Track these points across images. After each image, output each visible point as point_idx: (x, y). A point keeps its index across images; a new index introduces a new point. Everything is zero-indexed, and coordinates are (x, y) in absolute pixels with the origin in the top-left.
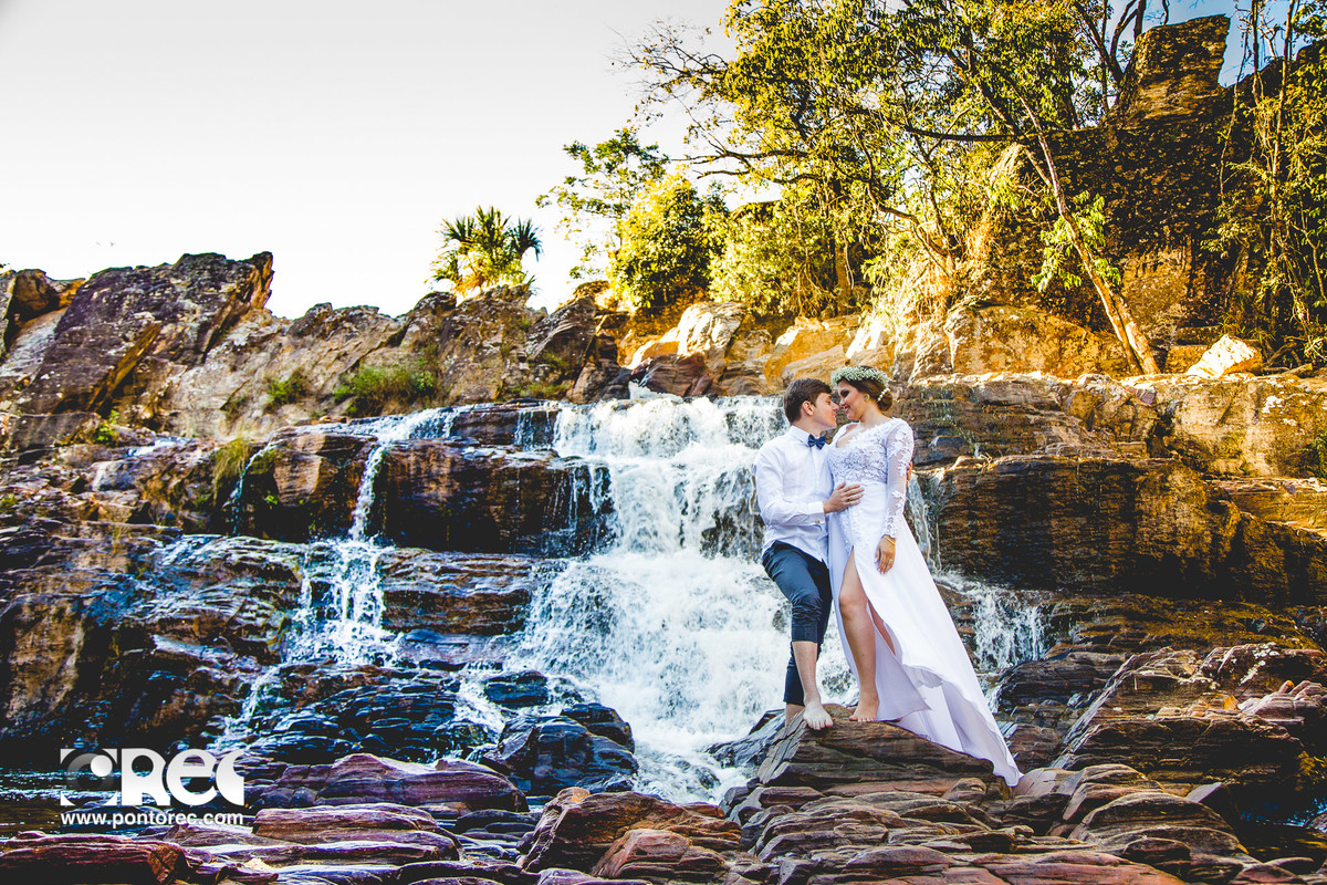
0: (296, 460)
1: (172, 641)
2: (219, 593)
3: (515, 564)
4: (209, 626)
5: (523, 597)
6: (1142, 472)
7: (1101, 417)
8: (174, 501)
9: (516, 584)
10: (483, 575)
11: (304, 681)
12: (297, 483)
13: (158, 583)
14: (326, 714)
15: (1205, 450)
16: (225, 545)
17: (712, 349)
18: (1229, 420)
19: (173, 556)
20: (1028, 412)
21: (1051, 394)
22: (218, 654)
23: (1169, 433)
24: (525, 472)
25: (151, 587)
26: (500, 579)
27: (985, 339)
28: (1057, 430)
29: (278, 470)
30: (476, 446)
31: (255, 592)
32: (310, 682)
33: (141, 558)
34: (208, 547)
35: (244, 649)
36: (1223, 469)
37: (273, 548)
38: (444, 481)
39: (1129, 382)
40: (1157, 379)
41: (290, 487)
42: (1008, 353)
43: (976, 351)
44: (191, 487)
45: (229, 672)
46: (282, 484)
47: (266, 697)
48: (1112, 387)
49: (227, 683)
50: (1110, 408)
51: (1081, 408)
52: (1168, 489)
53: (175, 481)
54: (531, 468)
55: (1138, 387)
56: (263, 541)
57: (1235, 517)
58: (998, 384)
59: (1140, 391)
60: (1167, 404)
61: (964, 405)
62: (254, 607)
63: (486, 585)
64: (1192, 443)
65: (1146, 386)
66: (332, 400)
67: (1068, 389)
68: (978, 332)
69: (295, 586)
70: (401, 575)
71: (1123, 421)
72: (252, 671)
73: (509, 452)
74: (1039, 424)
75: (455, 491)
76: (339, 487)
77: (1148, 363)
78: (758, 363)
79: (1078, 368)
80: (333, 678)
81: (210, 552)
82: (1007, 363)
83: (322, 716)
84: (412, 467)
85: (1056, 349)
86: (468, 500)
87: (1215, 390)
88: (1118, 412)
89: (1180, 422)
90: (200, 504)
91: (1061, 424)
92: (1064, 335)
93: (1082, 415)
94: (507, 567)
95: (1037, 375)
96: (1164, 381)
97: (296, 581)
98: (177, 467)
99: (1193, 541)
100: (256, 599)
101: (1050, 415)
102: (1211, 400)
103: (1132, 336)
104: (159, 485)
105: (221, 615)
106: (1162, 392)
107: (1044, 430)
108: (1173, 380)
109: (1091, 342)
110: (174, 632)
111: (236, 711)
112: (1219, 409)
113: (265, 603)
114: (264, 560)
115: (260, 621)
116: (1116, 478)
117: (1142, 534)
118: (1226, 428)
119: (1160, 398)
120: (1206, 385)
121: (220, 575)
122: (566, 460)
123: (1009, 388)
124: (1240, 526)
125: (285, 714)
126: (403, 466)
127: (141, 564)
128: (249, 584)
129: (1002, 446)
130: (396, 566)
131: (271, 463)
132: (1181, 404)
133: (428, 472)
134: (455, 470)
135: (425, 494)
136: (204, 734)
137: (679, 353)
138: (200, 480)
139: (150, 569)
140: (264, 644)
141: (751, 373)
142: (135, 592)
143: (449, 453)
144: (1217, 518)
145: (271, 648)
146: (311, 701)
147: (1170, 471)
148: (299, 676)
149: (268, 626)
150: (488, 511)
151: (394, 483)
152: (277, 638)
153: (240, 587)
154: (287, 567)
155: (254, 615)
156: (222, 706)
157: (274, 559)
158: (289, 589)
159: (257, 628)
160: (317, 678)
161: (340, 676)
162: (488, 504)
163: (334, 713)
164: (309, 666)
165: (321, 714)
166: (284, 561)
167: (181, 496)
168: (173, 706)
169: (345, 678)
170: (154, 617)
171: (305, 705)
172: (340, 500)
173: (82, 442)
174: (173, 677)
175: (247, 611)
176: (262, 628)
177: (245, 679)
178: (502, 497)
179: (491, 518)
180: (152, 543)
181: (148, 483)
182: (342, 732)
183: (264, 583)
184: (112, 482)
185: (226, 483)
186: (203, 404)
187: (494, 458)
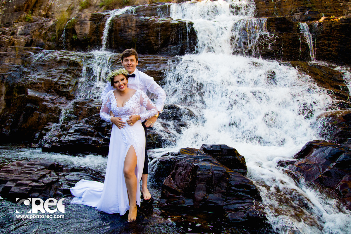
0: (82, 23)
1: (34, 92)
2: (52, 72)
3: (162, 59)
4: (48, 85)
8: (44, 39)
9: (163, 67)
10: (150, 63)
11: (81, 108)
12: (83, 31)
13: (32, 68)
14: (89, 125)
16: (57, 54)
19: (37, 58)
22: (51, 97)
24: (162, 25)
25: (29, 70)
26: (156, 65)
29: (76, 27)
30: (144, 16)
31: (66, 71)
32: (84, 109)
34: (50, 55)
35: (61, 94)
37: (73, 54)
38: (134, 28)
41: (81, 32)
44: (50, 34)
46: (78, 31)
49: (53, 109)
53: (44, 32)
54: (164, 23)
56: (69, 52)
62: (65, 77)
63: (150, 67)
66: (99, 7)
69: (80, 69)
70: (119, 64)
72: (64, 103)
75: (138, 32)
76: (97, 31)
80: (93, 108)
81: (50, 56)
83: (88, 126)
84: (122, 24)
86: (142, 35)
90: (53, 40)
94: (159, 60)
97: (81, 67)
98: (44, 27)
100: (66, 74)
104: (38, 33)
105: (52, 81)
110: (36, 87)
111: (56, 121)
113: (69, 76)
114: (69, 59)
115: (67, 83)
121: (53, 65)
125: (73, 124)
126: (119, 24)
127: (26, 61)
128: (64, 68)
130: (117, 60)
131: (73, 24)
133: (128, 25)
134: (137, 25)
135: (127, 34)
136: (43, 132)
138: (52, 31)
139: (29, 63)
140: (68, 92)
142: (23, 72)
143: (135, 19)
145: (71, 94)
146: (84, 117)
148: (80, 106)
149: (70, 85)
150: (150, 39)
151: (116, 30)
152: (73, 90)
153: (60, 70)
154: (77, 62)
155: (65, 80)
156: (52, 118)
157: (72, 58)
158: (78, 70)
159: (66, 85)
160: (86, 107)
161: (95, 107)
162: (149, 36)
163: (93, 124)
164: (83, 103)
165: (87, 124)
166: (76, 59)
167: (46, 37)
168: (34, 118)
169: (97, 108)
170: (28, 82)
171: (82, 119)
172: (98, 36)
173: (22, 21)
174: (34, 106)
175: (62, 79)
176: (67, 86)
177: (61, 107)
178: (155, 34)
179: (151, 42)
180: (30, 54)
181: (34, 33)
182: (96, 133)
183: (69, 68)
184: (23, 32)
185: (60, 32)
186: (61, 10)
187: (151, 19)
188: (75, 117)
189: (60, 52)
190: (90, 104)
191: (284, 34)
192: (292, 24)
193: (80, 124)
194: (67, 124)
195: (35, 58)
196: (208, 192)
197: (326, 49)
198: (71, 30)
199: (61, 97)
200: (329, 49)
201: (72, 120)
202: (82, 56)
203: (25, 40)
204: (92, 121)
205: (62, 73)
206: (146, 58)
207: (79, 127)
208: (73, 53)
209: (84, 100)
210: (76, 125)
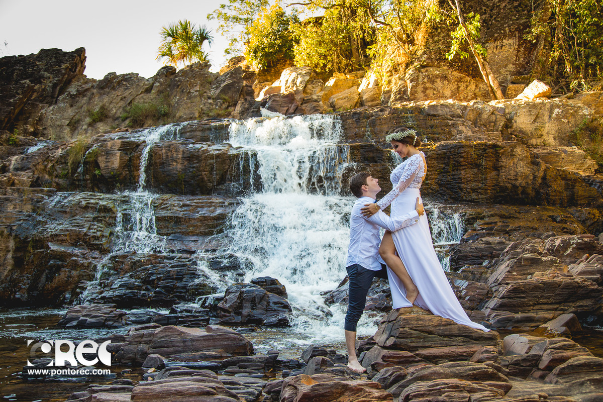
0: (108, 154)
1: (58, 245)
2: (78, 221)
3: (217, 201)
4: (75, 237)
5: (222, 217)
6: (503, 148)
7: (481, 120)
8: (50, 174)
9: (219, 211)
10: (202, 207)
11: (123, 262)
12: (109, 164)
13: (48, 217)
14: (135, 279)
15: (527, 135)
16: (78, 197)
17: (297, 90)
18: (538, 120)
19: (54, 203)
20: (448, 119)
21: (458, 110)
22: (80, 251)
23: (511, 127)
24: (218, 156)
25: (45, 219)
26: (210, 209)
27: (424, 83)
28: (461, 128)
29: (100, 158)
30: (193, 143)
31: (95, 219)
32: (126, 263)
33: (38, 205)
34: (70, 198)
35: (92, 247)
36: (535, 143)
37: (101, 197)
38: (180, 161)
39: (493, 103)
40: (505, 102)
41: (106, 166)
42: (434, 89)
43: (420, 89)
44: (59, 167)
45: (86, 259)
46: (102, 165)
48: (486, 106)
49: (86, 265)
50: (485, 116)
51: (471, 116)
52: (514, 155)
53: (50, 165)
54: (220, 154)
55: (497, 106)
56: (97, 194)
57: (543, 167)
58: (433, 106)
59: (498, 107)
60: (509, 113)
61: (419, 117)
62: (95, 227)
63: (204, 212)
64: (521, 132)
65: (501, 105)
66: (120, 120)
67: (465, 107)
68: (420, 80)
69: (113, 215)
70: (163, 208)
71: (490, 122)
72: (98, 258)
73: (209, 146)
74: (453, 125)
75: (185, 166)
76: (130, 165)
77: (499, 93)
78: (318, 96)
79: (466, 95)
80: (137, 261)
81: (71, 200)
82: (434, 94)
83: (134, 280)
84: (164, 155)
85: (456, 87)
86: (192, 170)
87: (531, 107)
88: (488, 118)
89: (516, 122)
90: (63, 175)
91: (463, 125)
92: (459, 80)
93: (472, 120)
94: (213, 202)
95: (450, 101)
96: (509, 103)
97: (114, 213)
98: (50, 158)
99: (524, 178)
100: (96, 223)
101: (458, 120)
102: (530, 111)
103: (492, 81)
104: (42, 167)
105: (80, 232)
106: (508, 108)
107: (455, 128)
108: (513, 102)
109: (472, 83)
110: (58, 240)
111: (91, 278)
112: (533, 115)
113: (100, 225)
114: (98, 203)
115: (99, 234)
116: (491, 150)
117: (502, 176)
118: (536, 124)
119: (507, 111)
120: (527, 104)
121: (77, 212)
122: (237, 149)
123: (439, 108)
124: (545, 171)
125: (116, 280)
126: (160, 155)
127: (38, 207)
128: (92, 216)
129: (437, 136)
130: (161, 204)
131: (96, 155)
132: (516, 113)
133: (172, 157)
134: (185, 156)
135: (171, 168)
136: (78, 290)
137: (281, 92)
138: (62, 164)
139: (43, 210)
140: (101, 244)
141: (316, 101)
142: (37, 221)
143: (182, 148)
144: (535, 168)
145: (105, 247)
146: (127, 272)
147: (515, 147)
148: (120, 260)
149: (103, 236)
150: (201, 175)
151: (156, 163)
152: (108, 241)
153: (87, 217)
154: (108, 207)
155: (95, 231)
156: (85, 276)
157: (102, 203)
158: (111, 217)
159: (97, 236)
160: (128, 261)
161: (140, 260)
162: (201, 171)
163: (139, 278)
164: (125, 255)
166: (106, 204)
167: (53, 171)
168: (61, 276)
169: (143, 261)
170: (47, 234)
172: (130, 171)
174: (60, 263)
175: (92, 229)
176: (100, 237)
177: (94, 262)
178: (208, 168)
179: (203, 178)
180: (43, 197)
182: (144, 288)
183: (99, 215)
184: (19, 166)
185: (75, 165)
186: (58, 123)
187: (203, 149)
188: (116, 272)
189: (83, 195)
190: (133, 257)
191: (371, 165)
194: (108, 280)
198: (91, 163)
199: (93, 251)
201: (111, 276)
202: (114, 200)
204: (139, 275)
205: (91, 221)
206: (198, 201)
207: (123, 281)
208: (102, 195)
210: (119, 280)
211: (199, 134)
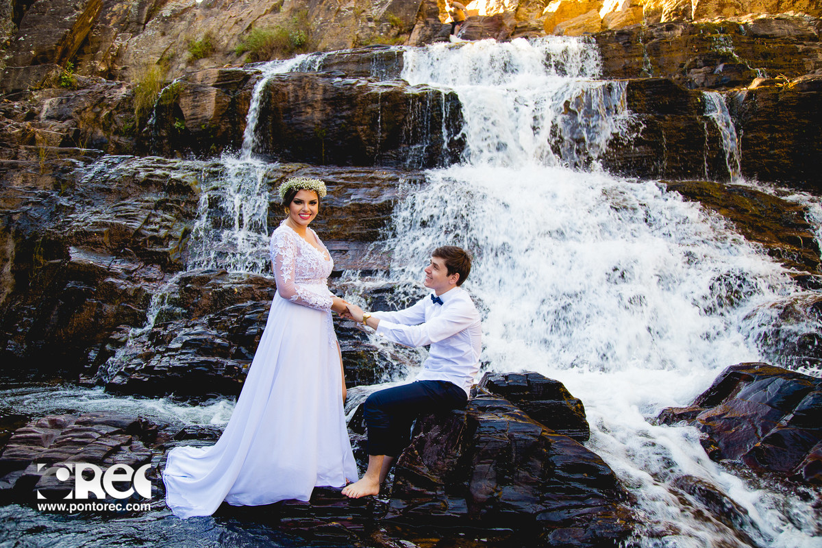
0: (197, 92)
1: (86, 253)
2: (128, 207)
3: (384, 177)
4: (118, 238)
8: (106, 129)
9: (387, 196)
10: (357, 187)
11: (199, 292)
12: (198, 110)
13: (79, 198)
14: (218, 330)
16: (138, 165)
17: (505, 12)
19: (91, 175)
22: (125, 265)
24: (386, 97)
25: (71, 202)
26: (372, 190)
29: (183, 101)
30: (343, 77)
31: (160, 205)
32: (204, 293)
33: (64, 176)
34: (121, 166)
35: (150, 259)
37: (176, 166)
38: (319, 106)
41: (193, 115)
44: (119, 117)
46: (187, 112)
47: (166, 306)
49: (131, 293)
53: (105, 113)
54: (390, 94)
56: (168, 160)
62: (158, 220)
66: (234, 55)
69: (193, 199)
72: (156, 280)
75: (327, 115)
76: (233, 113)
78: (539, 22)
80: (225, 291)
81: (122, 170)
83: (214, 332)
84: (291, 95)
86: (339, 122)
90: (126, 131)
94: (378, 179)
97: (195, 195)
98: (106, 101)
100: (160, 212)
104: (92, 116)
105: (127, 228)
110: (88, 243)
111: (139, 321)
113: (167, 216)
114: (167, 176)
115: (163, 232)
121: (130, 191)
125: (179, 329)
126: (284, 94)
127: (64, 181)
128: (155, 199)
131: (176, 94)
133: (305, 98)
134: (327, 97)
135: (303, 118)
138: (125, 111)
139: (72, 186)
140: (166, 253)
141: (535, 29)
142: (57, 206)
145: (173, 258)
146: (205, 312)
148: (195, 286)
149: (170, 237)
150: (356, 131)
151: (276, 109)
152: (178, 248)
153: (147, 201)
154: (186, 183)
155: (157, 227)
156: (128, 315)
157: (175, 175)
158: (188, 202)
159: (160, 238)
160: (210, 290)
161: (230, 288)
162: (356, 124)
163: (226, 328)
164: (203, 278)
165: (212, 329)
166: (183, 178)
167: (111, 124)
168: (86, 315)
169: (236, 290)
170: (71, 230)
171: (201, 317)
172: (234, 124)
173: (50, 87)
174: (83, 287)
175: (152, 223)
176: (165, 239)
177: (147, 288)
178: (367, 118)
179: (359, 137)
180: (74, 163)
181: (83, 114)
182: (233, 350)
183: (168, 197)
184: (55, 113)
185: (145, 113)
186: (144, 60)
187: (358, 85)
188: (184, 311)
189: (145, 161)
190: (219, 282)
191: (667, 118)
192: (686, 95)
193: (196, 328)
194: (165, 329)
195: (87, 173)
196: (501, 481)
197: (766, 152)
198: (169, 109)
199: (149, 267)
200: (772, 152)
201: (175, 319)
202: (197, 170)
203: (60, 131)
204: (225, 322)
205: (151, 209)
206: (348, 175)
207: (193, 334)
208: (178, 162)
209: (206, 272)
210: (187, 330)
211: (352, 67)
